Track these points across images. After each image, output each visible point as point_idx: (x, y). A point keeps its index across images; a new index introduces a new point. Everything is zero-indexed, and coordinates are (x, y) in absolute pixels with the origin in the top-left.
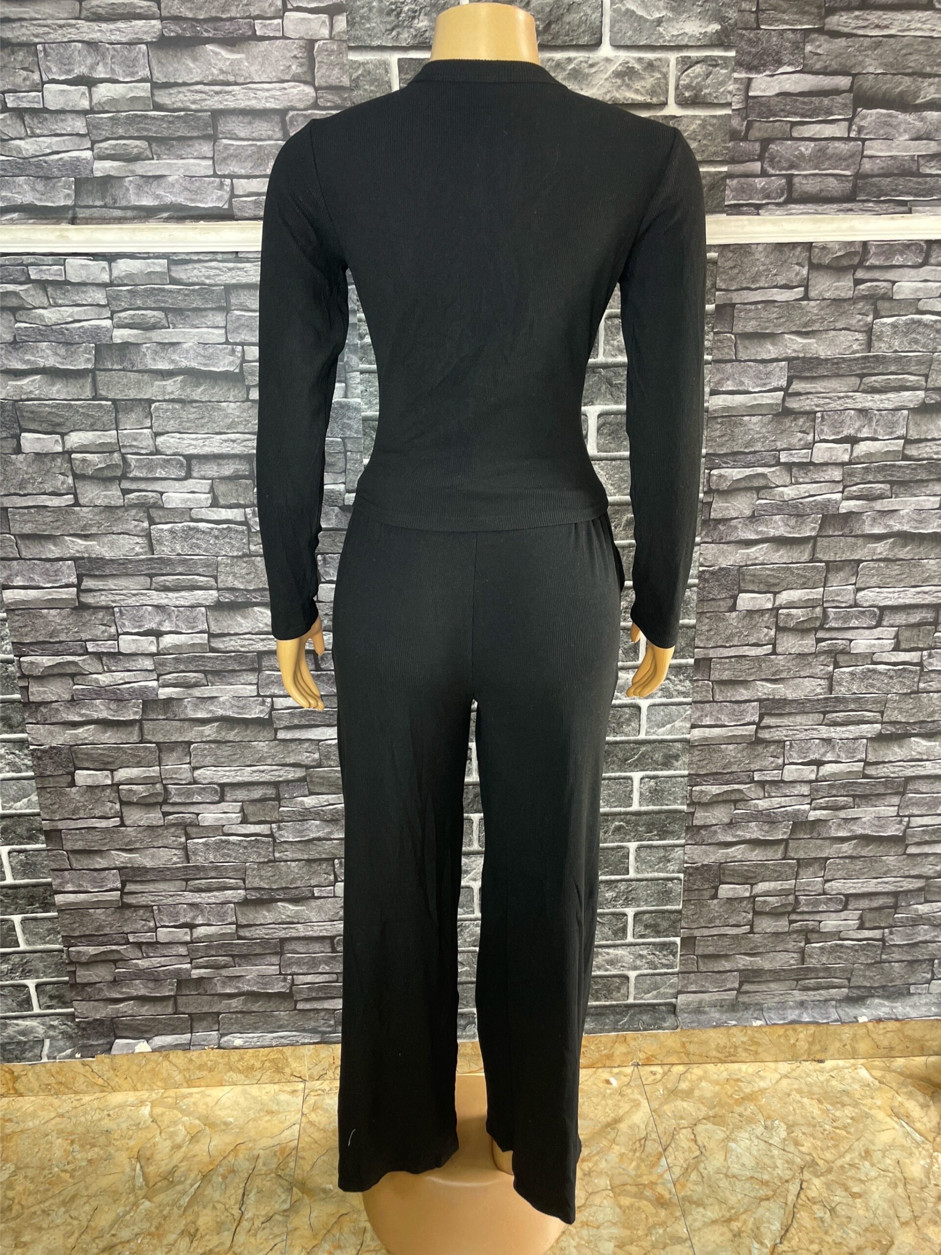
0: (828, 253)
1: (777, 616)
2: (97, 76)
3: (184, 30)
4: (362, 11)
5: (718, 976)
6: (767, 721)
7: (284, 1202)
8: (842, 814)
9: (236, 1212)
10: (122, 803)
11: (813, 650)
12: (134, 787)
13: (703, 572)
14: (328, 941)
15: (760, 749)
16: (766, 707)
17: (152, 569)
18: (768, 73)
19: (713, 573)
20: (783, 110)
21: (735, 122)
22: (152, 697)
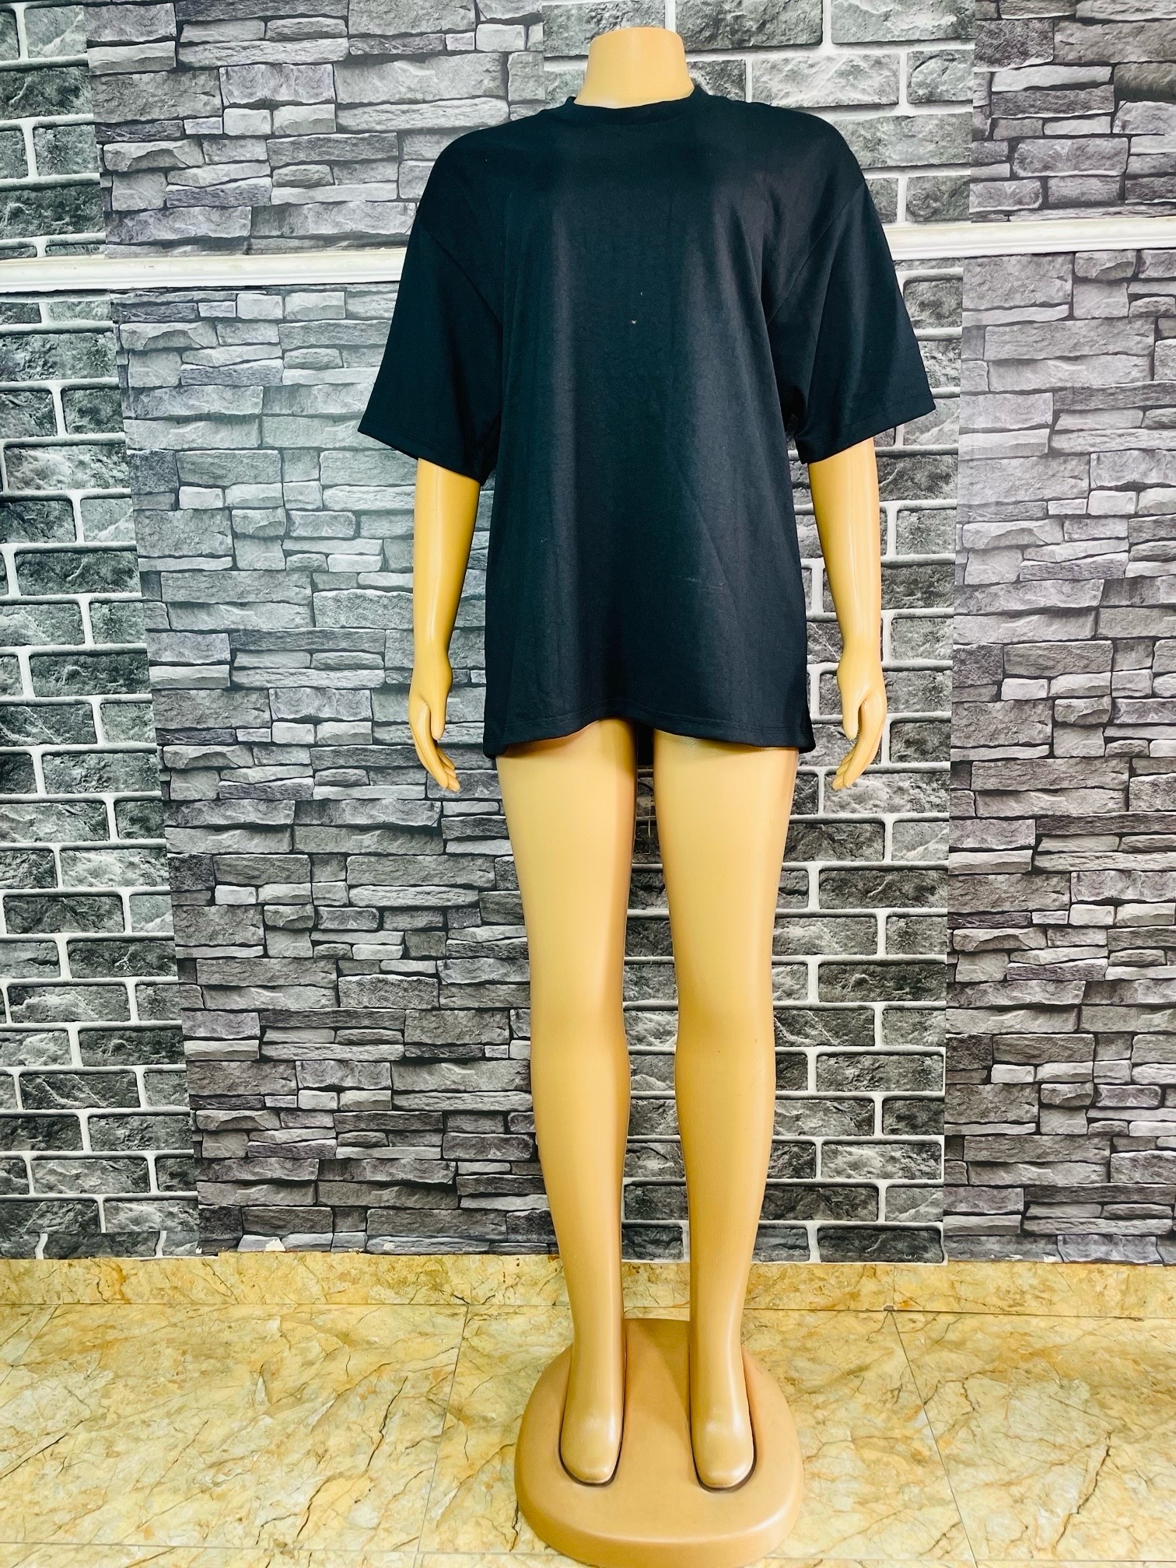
0: (1095, 265)
1: (1053, 708)
2: (280, 98)
3: (372, 47)
4: (560, 20)
5: (995, 1192)
6: (1047, 845)
7: (435, 1427)
8: (1152, 972)
9: (376, 1436)
10: (267, 928)
11: (1101, 752)
12: (281, 908)
13: (958, 651)
14: (500, 1118)
15: (1038, 881)
16: (1044, 826)
17: (313, 643)
18: (1013, 66)
19: (970, 653)
20: (1033, 106)
21: (979, 122)
22: (306, 797)
